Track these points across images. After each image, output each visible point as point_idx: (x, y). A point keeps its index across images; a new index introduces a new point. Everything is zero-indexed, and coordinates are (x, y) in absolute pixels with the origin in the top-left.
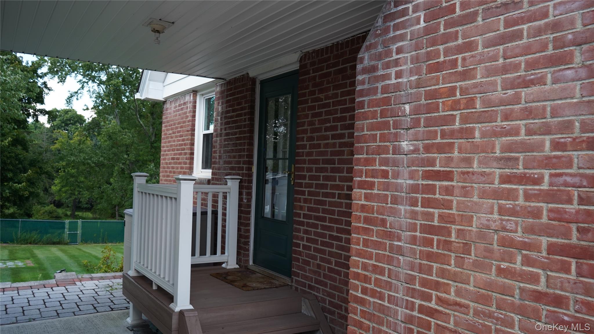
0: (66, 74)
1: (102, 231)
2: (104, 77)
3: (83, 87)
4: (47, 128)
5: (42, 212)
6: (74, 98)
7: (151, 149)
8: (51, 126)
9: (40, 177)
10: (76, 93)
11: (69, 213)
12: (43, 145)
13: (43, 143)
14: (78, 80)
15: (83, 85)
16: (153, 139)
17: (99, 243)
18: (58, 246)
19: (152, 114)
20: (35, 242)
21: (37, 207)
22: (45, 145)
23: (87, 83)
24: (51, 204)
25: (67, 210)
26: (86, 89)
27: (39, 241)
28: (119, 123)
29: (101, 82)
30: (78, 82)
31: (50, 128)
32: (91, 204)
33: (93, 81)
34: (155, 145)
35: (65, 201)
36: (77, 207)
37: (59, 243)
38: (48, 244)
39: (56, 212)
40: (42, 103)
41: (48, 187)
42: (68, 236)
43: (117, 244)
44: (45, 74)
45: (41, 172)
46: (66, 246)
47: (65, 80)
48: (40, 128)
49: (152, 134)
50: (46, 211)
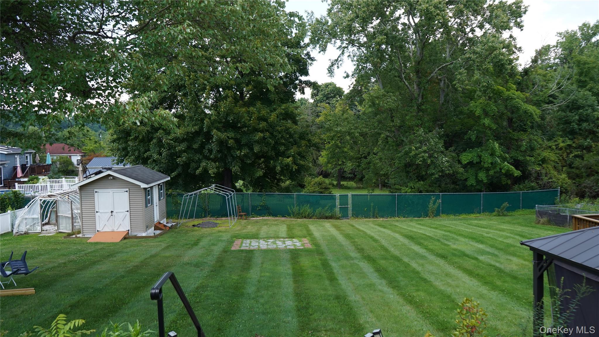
0: (327, 42)
1: (372, 205)
2: (363, 39)
3: (343, 53)
4: (311, 103)
5: (312, 183)
6: (335, 67)
7: (418, 112)
8: (315, 101)
9: (309, 150)
10: (337, 60)
11: (335, 183)
12: (309, 119)
13: (309, 117)
14: (338, 47)
15: (343, 51)
16: (420, 100)
17: (369, 218)
18: (330, 220)
19: (417, 72)
20: (309, 217)
21: (308, 179)
22: (310, 119)
23: (347, 47)
24: (320, 175)
25: (332, 180)
26: (346, 54)
27: (313, 216)
28: (381, 87)
29: (361, 45)
30: (337, 49)
31: (314, 103)
32: (354, 174)
33: (353, 45)
34: (423, 107)
35: (331, 172)
36: (342, 176)
37: (331, 218)
38: (321, 218)
39: (324, 183)
40: (307, 74)
41: (315, 159)
42: (339, 210)
43: (389, 219)
44: (308, 45)
45: (310, 144)
46: (338, 221)
47: (326, 48)
48: (305, 104)
49: (419, 95)
50: (316, 183)
